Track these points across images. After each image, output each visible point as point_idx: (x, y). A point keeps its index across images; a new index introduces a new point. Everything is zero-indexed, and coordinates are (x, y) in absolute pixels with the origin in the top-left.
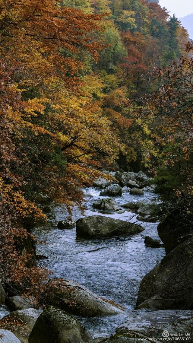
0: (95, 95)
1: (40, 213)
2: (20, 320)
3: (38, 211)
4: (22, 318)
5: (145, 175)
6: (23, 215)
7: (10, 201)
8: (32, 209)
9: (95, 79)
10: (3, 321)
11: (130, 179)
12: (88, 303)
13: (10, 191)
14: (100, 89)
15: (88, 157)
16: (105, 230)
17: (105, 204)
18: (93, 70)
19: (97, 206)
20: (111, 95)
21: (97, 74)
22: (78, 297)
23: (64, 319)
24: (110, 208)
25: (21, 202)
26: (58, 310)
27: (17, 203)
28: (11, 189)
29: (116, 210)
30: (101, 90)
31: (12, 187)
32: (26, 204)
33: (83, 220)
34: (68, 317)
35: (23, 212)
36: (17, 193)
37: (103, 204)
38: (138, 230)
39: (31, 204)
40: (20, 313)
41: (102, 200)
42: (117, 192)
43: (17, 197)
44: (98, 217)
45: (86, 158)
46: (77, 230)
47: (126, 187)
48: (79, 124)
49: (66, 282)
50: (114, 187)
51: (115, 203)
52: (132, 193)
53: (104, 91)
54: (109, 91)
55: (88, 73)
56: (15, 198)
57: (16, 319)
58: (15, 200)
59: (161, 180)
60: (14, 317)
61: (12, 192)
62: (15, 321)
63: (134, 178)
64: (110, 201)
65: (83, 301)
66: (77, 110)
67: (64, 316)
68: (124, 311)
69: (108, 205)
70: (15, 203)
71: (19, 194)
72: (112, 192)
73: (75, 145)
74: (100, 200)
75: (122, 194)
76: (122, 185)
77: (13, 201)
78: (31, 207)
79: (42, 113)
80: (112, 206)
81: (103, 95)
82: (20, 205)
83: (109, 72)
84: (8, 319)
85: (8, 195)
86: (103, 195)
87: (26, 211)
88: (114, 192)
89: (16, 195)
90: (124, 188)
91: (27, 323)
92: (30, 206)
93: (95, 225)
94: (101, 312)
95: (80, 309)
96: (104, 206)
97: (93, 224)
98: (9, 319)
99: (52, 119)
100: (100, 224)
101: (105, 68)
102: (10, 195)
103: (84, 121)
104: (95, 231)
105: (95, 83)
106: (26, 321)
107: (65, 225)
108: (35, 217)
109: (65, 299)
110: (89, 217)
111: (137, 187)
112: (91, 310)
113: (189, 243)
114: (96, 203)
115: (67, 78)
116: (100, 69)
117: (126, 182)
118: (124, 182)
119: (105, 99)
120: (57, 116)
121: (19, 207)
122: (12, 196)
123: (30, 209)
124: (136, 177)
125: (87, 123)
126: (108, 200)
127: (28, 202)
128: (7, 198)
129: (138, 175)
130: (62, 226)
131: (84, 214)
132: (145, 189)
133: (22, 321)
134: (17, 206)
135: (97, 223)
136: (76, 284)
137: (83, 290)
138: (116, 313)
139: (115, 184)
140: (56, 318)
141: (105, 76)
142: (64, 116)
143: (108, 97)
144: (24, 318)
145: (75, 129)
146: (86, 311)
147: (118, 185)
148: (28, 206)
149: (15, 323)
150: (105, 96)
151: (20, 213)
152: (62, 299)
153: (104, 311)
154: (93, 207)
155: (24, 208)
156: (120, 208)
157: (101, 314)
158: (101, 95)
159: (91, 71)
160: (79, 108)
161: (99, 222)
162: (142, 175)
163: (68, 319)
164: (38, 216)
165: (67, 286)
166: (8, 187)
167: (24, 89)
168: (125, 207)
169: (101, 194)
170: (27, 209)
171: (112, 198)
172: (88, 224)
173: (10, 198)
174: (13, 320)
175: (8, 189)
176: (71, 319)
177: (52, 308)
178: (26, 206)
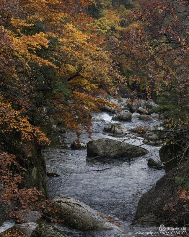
0: (113, 28)
1: (43, 137)
2: (21, 232)
3: (42, 136)
4: (23, 231)
5: (153, 103)
6: (28, 139)
7: (17, 126)
8: (37, 133)
9: (114, 13)
10: (6, 233)
11: (140, 106)
12: (85, 219)
13: (17, 116)
14: (118, 22)
15: (95, 86)
16: (113, 152)
17: (115, 128)
18: (112, 5)
19: (108, 129)
20: (127, 28)
21: (115, 9)
22: (77, 213)
23: (53, 235)
24: (120, 132)
25: (27, 127)
26: (49, 227)
27: (23, 127)
28: (18, 115)
29: (124, 134)
30: (118, 24)
31: (19, 113)
32: (31, 129)
33: (94, 142)
34: (57, 233)
35: (27, 135)
36: (23, 118)
37: (113, 128)
38: (143, 153)
39: (35, 129)
40: (22, 226)
41: (113, 124)
42: (128, 117)
43: (23, 122)
44: (107, 140)
45: (92, 88)
46: (88, 151)
47: (136, 113)
48: (83, 57)
49: (68, 199)
50: (125, 113)
51: (124, 128)
52: (140, 119)
53: (122, 24)
54: (126, 24)
55: (108, 8)
56: (21, 122)
57: (18, 231)
58: (21, 124)
59: (163, 108)
60: (16, 229)
61: (19, 118)
62: (16, 233)
63: (144, 105)
64: (120, 125)
65: (81, 217)
66: (84, 44)
67: (54, 232)
68: (119, 226)
69: (118, 129)
70: (21, 127)
71: (26, 119)
72: (122, 118)
73: (80, 76)
74: (111, 125)
75: (132, 120)
76: (132, 111)
77: (20, 125)
78: (35, 132)
79: (47, 47)
80: (121, 130)
81: (120, 28)
82: (25, 129)
83: (128, 7)
84: (10, 232)
85: (15, 120)
86: (114, 119)
87: (31, 135)
88: (124, 118)
89: (22, 120)
90: (134, 114)
91: (27, 236)
92: (35, 130)
93: (104, 147)
94: (97, 227)
95: (78, 224)
96: (114, 130)
97: (102, 146)
98: (12, 231)
99: (59, 52)
100: (108, 146)
101: (125, 3)
102: (17, 120)
103: (89, 54)
104: (104, 153)
105: (114, 17)
106: (26, 234)
107: (77, 146)
108: (39, 140)
109: (51, 218)
110: (99, 140)
111: (146, 114)
112: (88, 225)
113: (182, 167)
114: (107, 127)
115: (75, 14)
116: (119, 4)
117: (136, 109)
118: (134, 108)
119: (122, 32)
120: (63, 48)
121: (25, 131)
122: (18, 121)
123: (35, 133)
124: (146, 104)
125: (92, 57)
126: (118, 125)
127: (33, 127)
128: (14, 123)
129: (148, 102)
130: (75, 147)
131: (91, 138)
132: (153, 115)
133: (22, 233)
134: (23, 130)
135: (105, 145)
136: (77, 201)
137: (82, 207)
138: (111, 229)
139: (125, 110)
140: (46, 234)
141: (123, 10)
142: (70, 49)
143: (125, 30)
144: (25, 231)
145: (79, 61)
146: (83, 226)
147: (129, 111)
148: (33, 130)
149: (16, 235)
150: (123, 29)
151: (25, 137)
152: (49, 218)
153: (99, 227)
154: (104, 130)
155: (29, 132)
156: (128, 132)
157: (97, 229)
158: (118, 28)
159: (111, 6)
160: (84, 42)
161: (108, 144)
162: (151, 103)
163: (58, 235)
164: (42, 140)
165: (68, 203)
166: (16, 112)
167: (32, 24)
168: (133, 131)
169: (113, 119)
170: (32, 133)
171: (121, 123)
172: (98, 146)
173: (17, 122)
174: (15, 232)
175: (15, 114)
176: (60, 235)
177: (44, 224)
178: (31, 131)
